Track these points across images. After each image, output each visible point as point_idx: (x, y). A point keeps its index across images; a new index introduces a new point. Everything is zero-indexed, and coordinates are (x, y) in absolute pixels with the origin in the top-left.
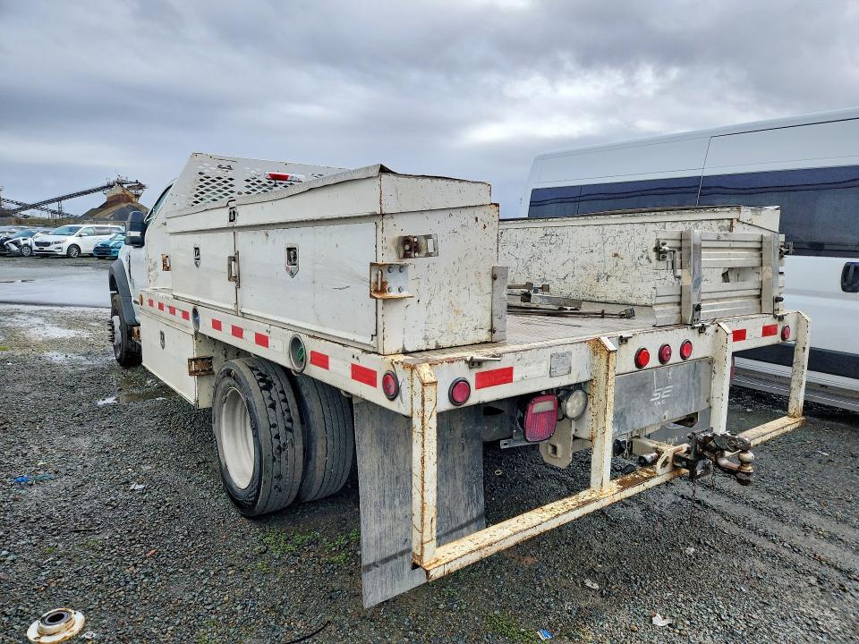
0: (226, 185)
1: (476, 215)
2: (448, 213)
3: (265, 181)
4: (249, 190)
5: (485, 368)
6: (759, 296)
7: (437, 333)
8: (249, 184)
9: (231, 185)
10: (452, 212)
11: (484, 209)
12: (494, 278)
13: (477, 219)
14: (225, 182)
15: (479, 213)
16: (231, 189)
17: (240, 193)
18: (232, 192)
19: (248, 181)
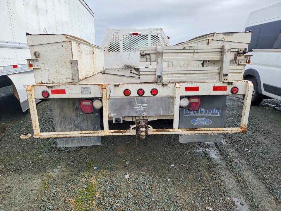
0: (117, 38)
1: (62, 45)
2: (51, 44)
3: (129, 36)
4: (124, 39)
5: (54, 89)
6: (219, 73)
7: (52, 79)
8: (123, 37)
9: (119, 38)
10: (53, 44)
11: (65, 43)
12: (71, 64)
13: (62, 46)
14: (117, 37)
15: (63, 44)
16: (118, 39)
17: (121, 40)
18: (119, 40)
19: (123, 36)
